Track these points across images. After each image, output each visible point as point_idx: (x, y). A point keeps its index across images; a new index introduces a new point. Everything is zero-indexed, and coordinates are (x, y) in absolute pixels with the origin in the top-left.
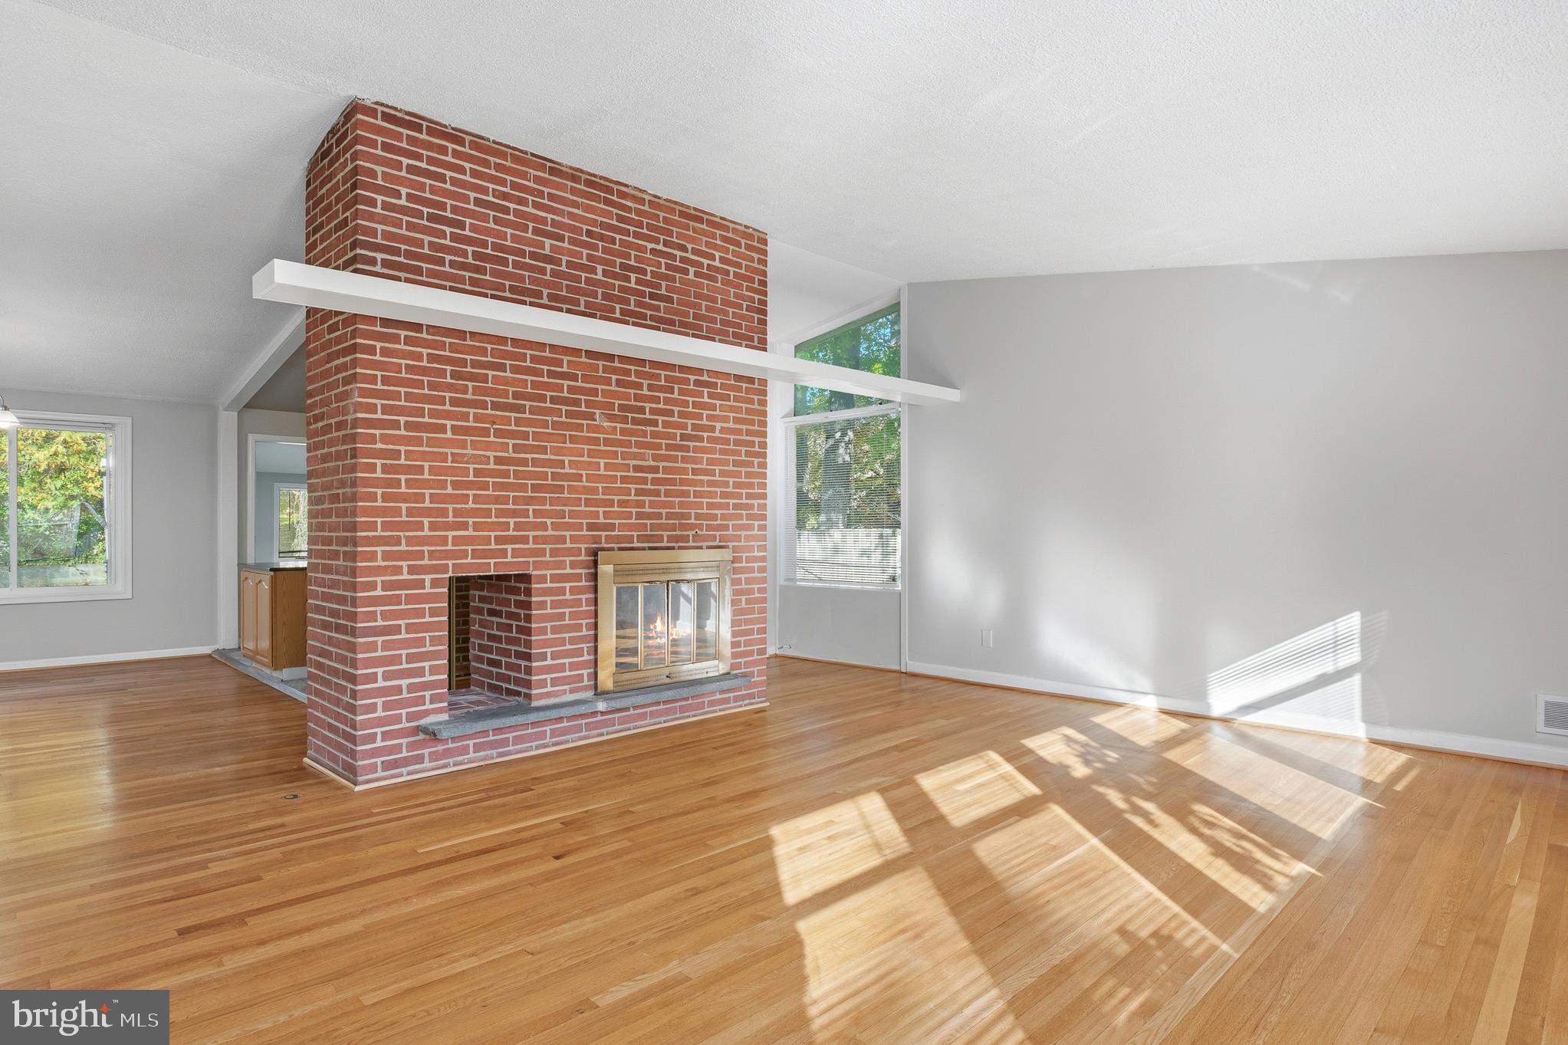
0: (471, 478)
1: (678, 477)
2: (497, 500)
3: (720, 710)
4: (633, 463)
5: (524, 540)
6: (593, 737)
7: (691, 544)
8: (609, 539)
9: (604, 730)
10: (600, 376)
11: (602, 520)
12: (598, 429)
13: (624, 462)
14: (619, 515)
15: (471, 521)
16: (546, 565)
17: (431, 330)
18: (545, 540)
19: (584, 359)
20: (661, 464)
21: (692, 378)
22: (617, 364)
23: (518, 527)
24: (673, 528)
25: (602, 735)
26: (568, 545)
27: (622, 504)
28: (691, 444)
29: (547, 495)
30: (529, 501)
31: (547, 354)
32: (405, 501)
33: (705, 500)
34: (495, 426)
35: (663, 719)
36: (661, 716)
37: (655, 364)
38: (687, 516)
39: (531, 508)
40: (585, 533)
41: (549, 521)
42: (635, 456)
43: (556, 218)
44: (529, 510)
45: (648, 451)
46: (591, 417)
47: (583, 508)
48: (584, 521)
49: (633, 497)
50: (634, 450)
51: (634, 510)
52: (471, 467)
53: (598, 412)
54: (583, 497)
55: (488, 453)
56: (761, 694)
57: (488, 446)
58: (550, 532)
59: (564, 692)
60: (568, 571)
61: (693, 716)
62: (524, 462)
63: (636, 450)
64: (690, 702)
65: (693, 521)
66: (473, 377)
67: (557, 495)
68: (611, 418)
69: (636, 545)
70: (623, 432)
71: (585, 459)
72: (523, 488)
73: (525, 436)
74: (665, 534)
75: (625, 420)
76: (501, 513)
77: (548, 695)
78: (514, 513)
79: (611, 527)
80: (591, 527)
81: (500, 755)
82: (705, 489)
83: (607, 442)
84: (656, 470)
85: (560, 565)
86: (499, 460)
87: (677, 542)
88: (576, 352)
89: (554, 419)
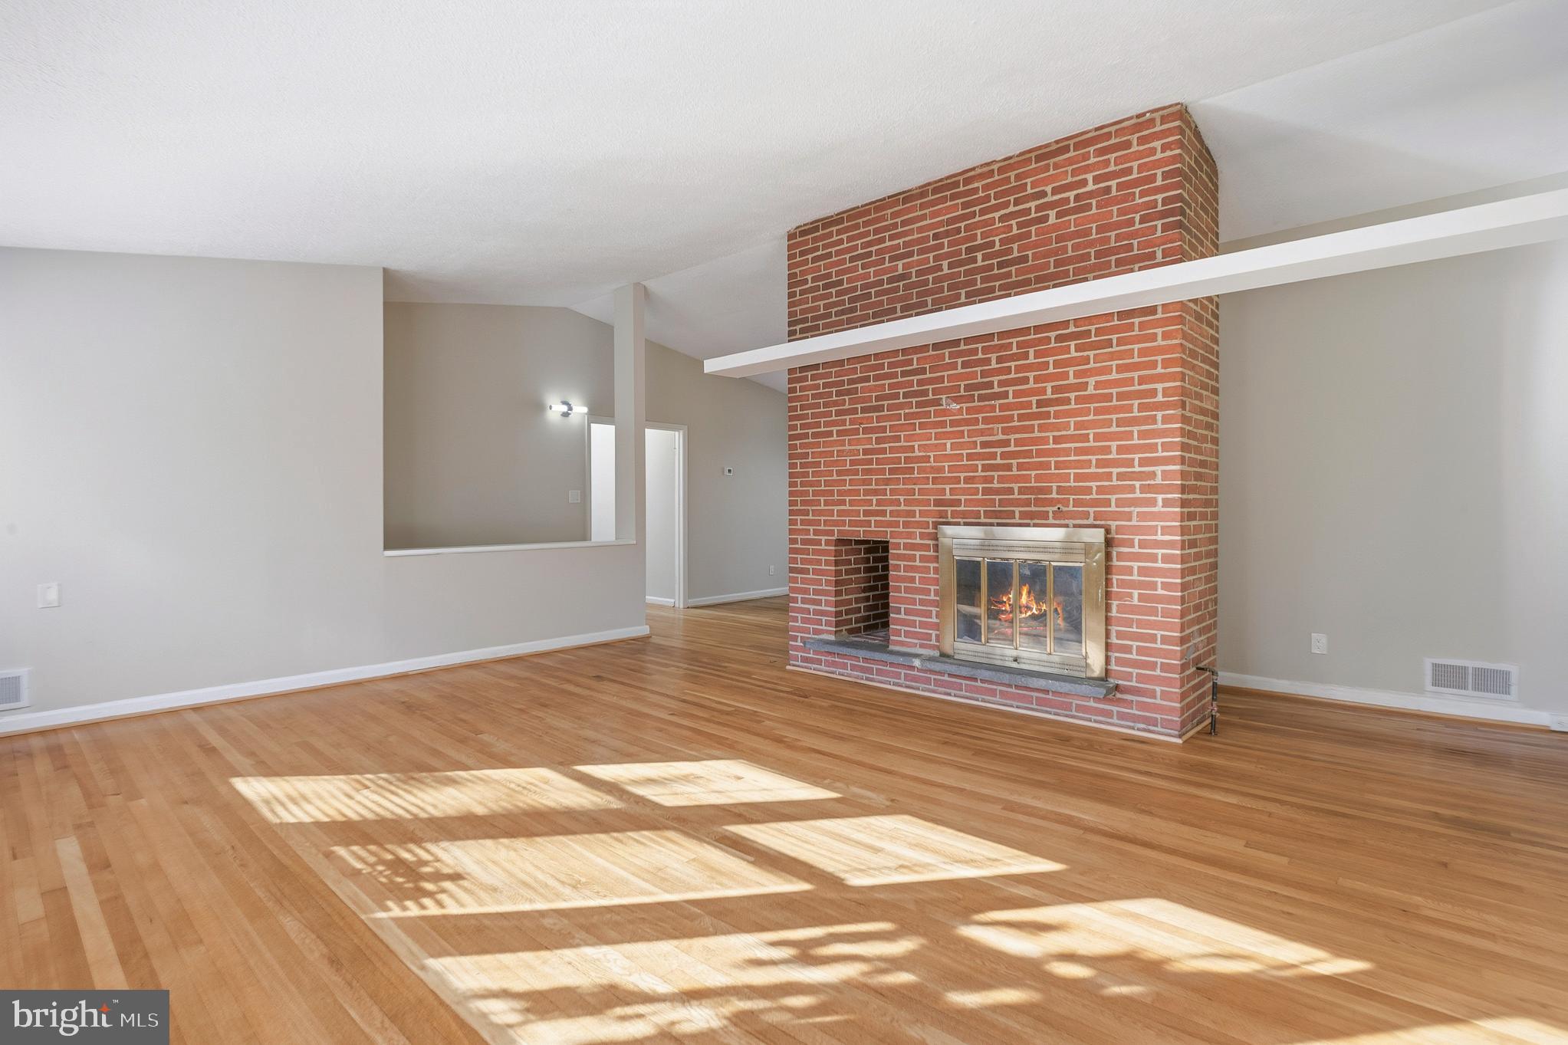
0: (848, 467)
1: (1034, 448)
2: (865, 482)
3: (1096, 721)
4: (979, 439)
5: (883, 513)
6: (940, 693)
7: (1051, 521)
8: (954, 514)
9: (953, 692)
10: (947, 363)
11: (948, 496)
12: (945, 412)
13: (971, 440)
14: (965, 491)
15: (847, 499)
16: (899, 535)
17: (825, 366)
18: (898, 514)
19: (931, 353)
20: (1012, 437)
21: (1053, 335)
22: (963, 347)
23: (879, 503)
24: (1028, 503)
25: (950, 694)
26: (918, 518)
27: (968, 480)
28: (1052, 409)
29: (901, 476)
30: (887, 482)
31: (901, 358)
32: (811, 486)
33: (1072, 471)
34: (863, 426)
35: (1015, 703)
36: (1014, 700)
37: (1002, 335)
38: (1049, 490)
39: (888, 487)
40: (932, 508)
41: (902, 498)
42: (982, 433)
43: (907, 239)
44: (886, 489)
45: (998, 425)
46: (938, 403)
47: (931, 486)
48: (932, 498)
49: (980, 473)
50: (981, 426)
51: (980, 486)
52: (848, 459)
53: (944, 397)
54: (931, 476)
55: (858, 447)
56: (1166, 724)
57: (859, 442)
58: (902, 507)
59: (915, 645)
60: (918, 541)
61: (1055, 714)
62: (883, 451)
63: (983, 426)
64: (1050, 696)
65: (1054, 495)
66: (848, 392)
67: (908, 476)
68: (956, 400)
69: (983, 520)
70: (969, 410)
71: (933, 441)
72: (883, 472)
73: (883, 429)
74: (1017, 510)
75: (971, 399)
76: (867, 492)
77: (902, 643)
78: (875, 492)
79: (958, 503)
80: (938, 503)
81: (867, 679)
82: (1073, 458)
83: (953, 423)
84: (1007, 443)
85: (910, 535)
86: (866, 452)
87: (1032, 519)
88: (924, 348)
89: (907, 411)
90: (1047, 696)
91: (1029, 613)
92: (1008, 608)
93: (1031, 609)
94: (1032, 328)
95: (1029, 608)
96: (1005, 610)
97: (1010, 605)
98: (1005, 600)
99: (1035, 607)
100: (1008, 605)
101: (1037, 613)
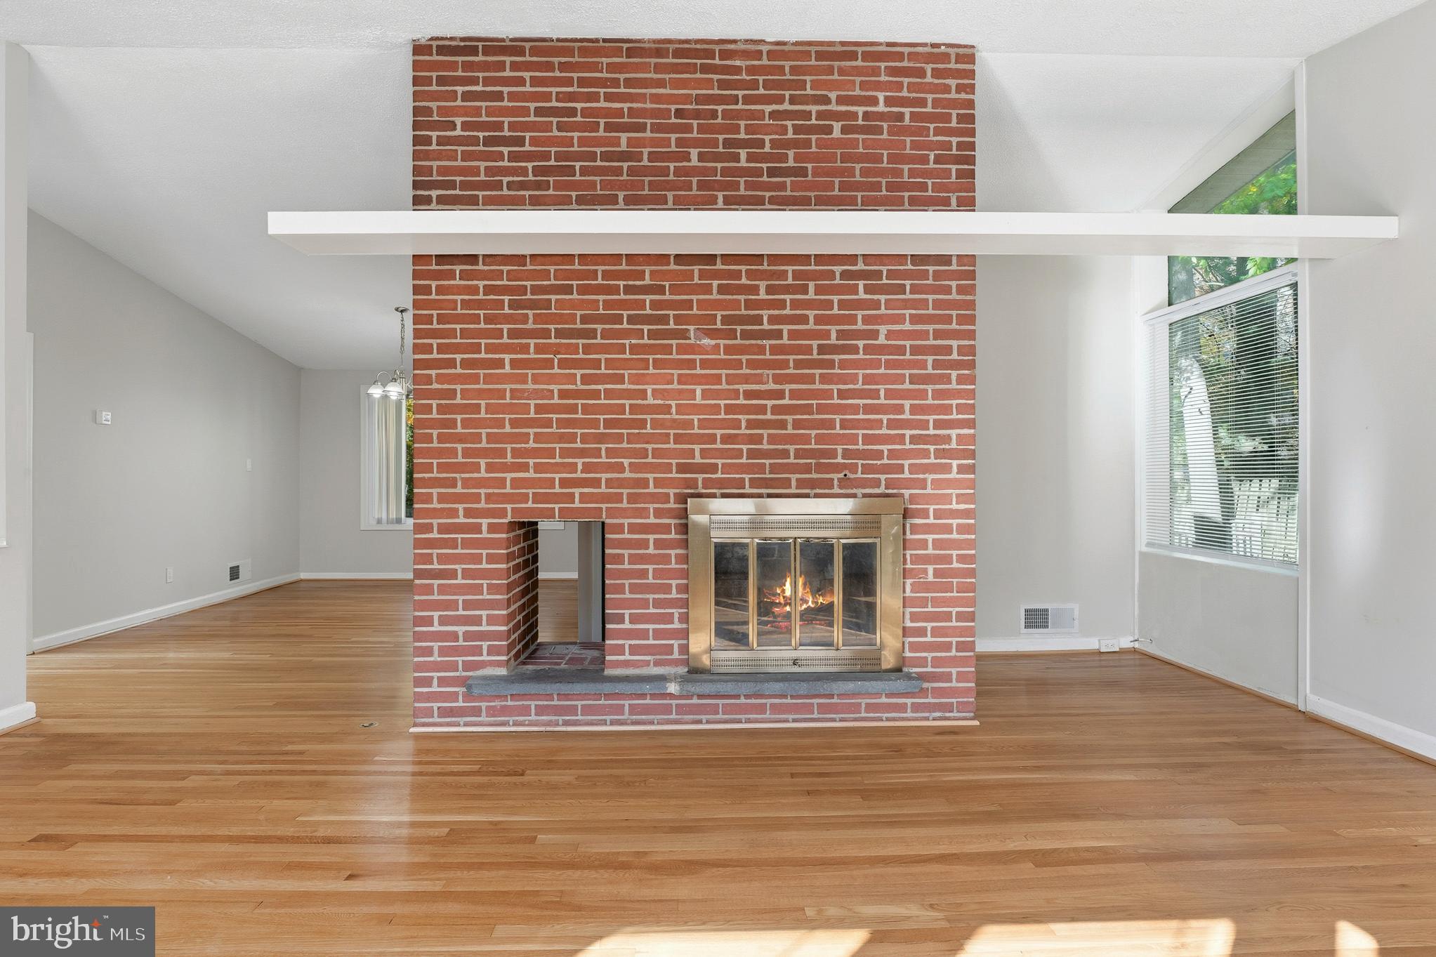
0: (532, 415)
1: (814, 402)
2: (561, 438)
3: (888, 719)
4: (742, 388)
5: (596, 483)
6: (687, 723)
7: (836, 490)
8: (707, 483)
9: (704, 718)
10: (697, 284)
11: (698, 460)
12: (692, 349)
13: (731, 387)
14: (722, 454)
15: (531, 462)
16: (623, 513)
17: (487, 260)
18: (621, 483)
19: (673, 267)
20: (787, 387)
21: (838, 269)
22: (719, 266)
23: (587, 468)
24: (807, 468)
25: (700, 722)
26: (652, 489)
27: (726, 439)
28: (837, 357)
29: (625, 431)
30: (601, 438)
31: (624, 267)
32: (460, 441)
33: (861, 432)
34: (558, 356)
35: (791, 717)
36: (790, 712)
37: (775, 259)
38: (833, 454)
39: (603, 447)
40: (674, 475)
41: (626, 462)
42: (746, 379)
43: (635, 105)
44: (601, 449)
45: (768, 372)
46: (683, 335)
47: (672, 445)
48: (674, 462)
49: (743, 431)
50: (745, 371)
51: (745, 447)
52: (532, 402)
53: (692, 328)
54: (672, 432)
55: (551, 387)
56: (962, 707)
57: (552, 379)
58: (627, 474)
59: (647, 663)
60: (652, 520)
61: (840, 721)
62: (595, 395)
63: (748, 371)
64: (835, 700)
65: (840, 460)
66: (533, 305)
67: (637, 431)
68: (712, 334)
69: (748, 490)
70: (729, 350)
71: (675, 386)
72: (594, 425)
73: (596, 364)
74: (794, 477)
75: (731, 334)
76: (565, 453)
77: (626, 664)
78: (582, 453)
79: (713, 468)
80: (682, 468)
81: (566, 723)
82: (861, 416)
83: (705, 364)
84: (780, 395)
85: (643, 513)
86: (563, 394)
87: (812, 488)
88: (663, 258)
89: (633, 341)
90: (833, 701)
91: (805, 606)
92: (782, 601)
93: (807, 602)
94: (813, 257)
95: (804, 601)
96: (780, 603)
97: (784, 597)
98: (779, 591)
99: (811, 600)
100: (781, 598)
101: (812, 606)
